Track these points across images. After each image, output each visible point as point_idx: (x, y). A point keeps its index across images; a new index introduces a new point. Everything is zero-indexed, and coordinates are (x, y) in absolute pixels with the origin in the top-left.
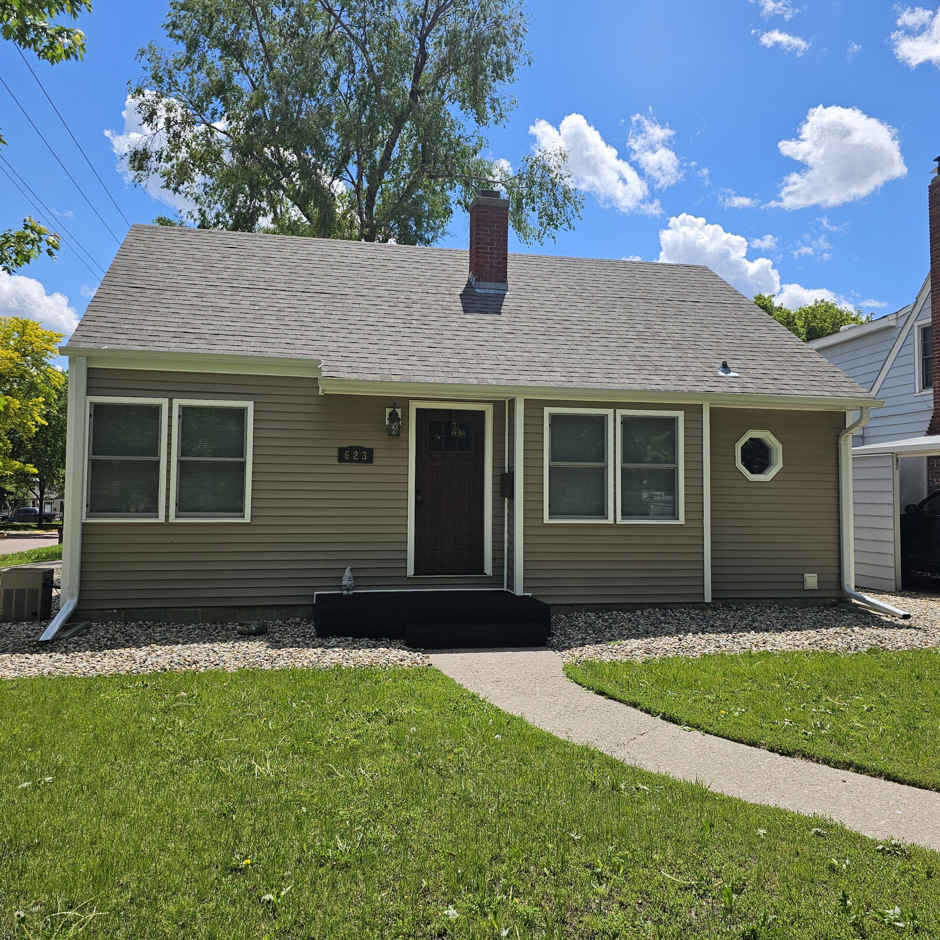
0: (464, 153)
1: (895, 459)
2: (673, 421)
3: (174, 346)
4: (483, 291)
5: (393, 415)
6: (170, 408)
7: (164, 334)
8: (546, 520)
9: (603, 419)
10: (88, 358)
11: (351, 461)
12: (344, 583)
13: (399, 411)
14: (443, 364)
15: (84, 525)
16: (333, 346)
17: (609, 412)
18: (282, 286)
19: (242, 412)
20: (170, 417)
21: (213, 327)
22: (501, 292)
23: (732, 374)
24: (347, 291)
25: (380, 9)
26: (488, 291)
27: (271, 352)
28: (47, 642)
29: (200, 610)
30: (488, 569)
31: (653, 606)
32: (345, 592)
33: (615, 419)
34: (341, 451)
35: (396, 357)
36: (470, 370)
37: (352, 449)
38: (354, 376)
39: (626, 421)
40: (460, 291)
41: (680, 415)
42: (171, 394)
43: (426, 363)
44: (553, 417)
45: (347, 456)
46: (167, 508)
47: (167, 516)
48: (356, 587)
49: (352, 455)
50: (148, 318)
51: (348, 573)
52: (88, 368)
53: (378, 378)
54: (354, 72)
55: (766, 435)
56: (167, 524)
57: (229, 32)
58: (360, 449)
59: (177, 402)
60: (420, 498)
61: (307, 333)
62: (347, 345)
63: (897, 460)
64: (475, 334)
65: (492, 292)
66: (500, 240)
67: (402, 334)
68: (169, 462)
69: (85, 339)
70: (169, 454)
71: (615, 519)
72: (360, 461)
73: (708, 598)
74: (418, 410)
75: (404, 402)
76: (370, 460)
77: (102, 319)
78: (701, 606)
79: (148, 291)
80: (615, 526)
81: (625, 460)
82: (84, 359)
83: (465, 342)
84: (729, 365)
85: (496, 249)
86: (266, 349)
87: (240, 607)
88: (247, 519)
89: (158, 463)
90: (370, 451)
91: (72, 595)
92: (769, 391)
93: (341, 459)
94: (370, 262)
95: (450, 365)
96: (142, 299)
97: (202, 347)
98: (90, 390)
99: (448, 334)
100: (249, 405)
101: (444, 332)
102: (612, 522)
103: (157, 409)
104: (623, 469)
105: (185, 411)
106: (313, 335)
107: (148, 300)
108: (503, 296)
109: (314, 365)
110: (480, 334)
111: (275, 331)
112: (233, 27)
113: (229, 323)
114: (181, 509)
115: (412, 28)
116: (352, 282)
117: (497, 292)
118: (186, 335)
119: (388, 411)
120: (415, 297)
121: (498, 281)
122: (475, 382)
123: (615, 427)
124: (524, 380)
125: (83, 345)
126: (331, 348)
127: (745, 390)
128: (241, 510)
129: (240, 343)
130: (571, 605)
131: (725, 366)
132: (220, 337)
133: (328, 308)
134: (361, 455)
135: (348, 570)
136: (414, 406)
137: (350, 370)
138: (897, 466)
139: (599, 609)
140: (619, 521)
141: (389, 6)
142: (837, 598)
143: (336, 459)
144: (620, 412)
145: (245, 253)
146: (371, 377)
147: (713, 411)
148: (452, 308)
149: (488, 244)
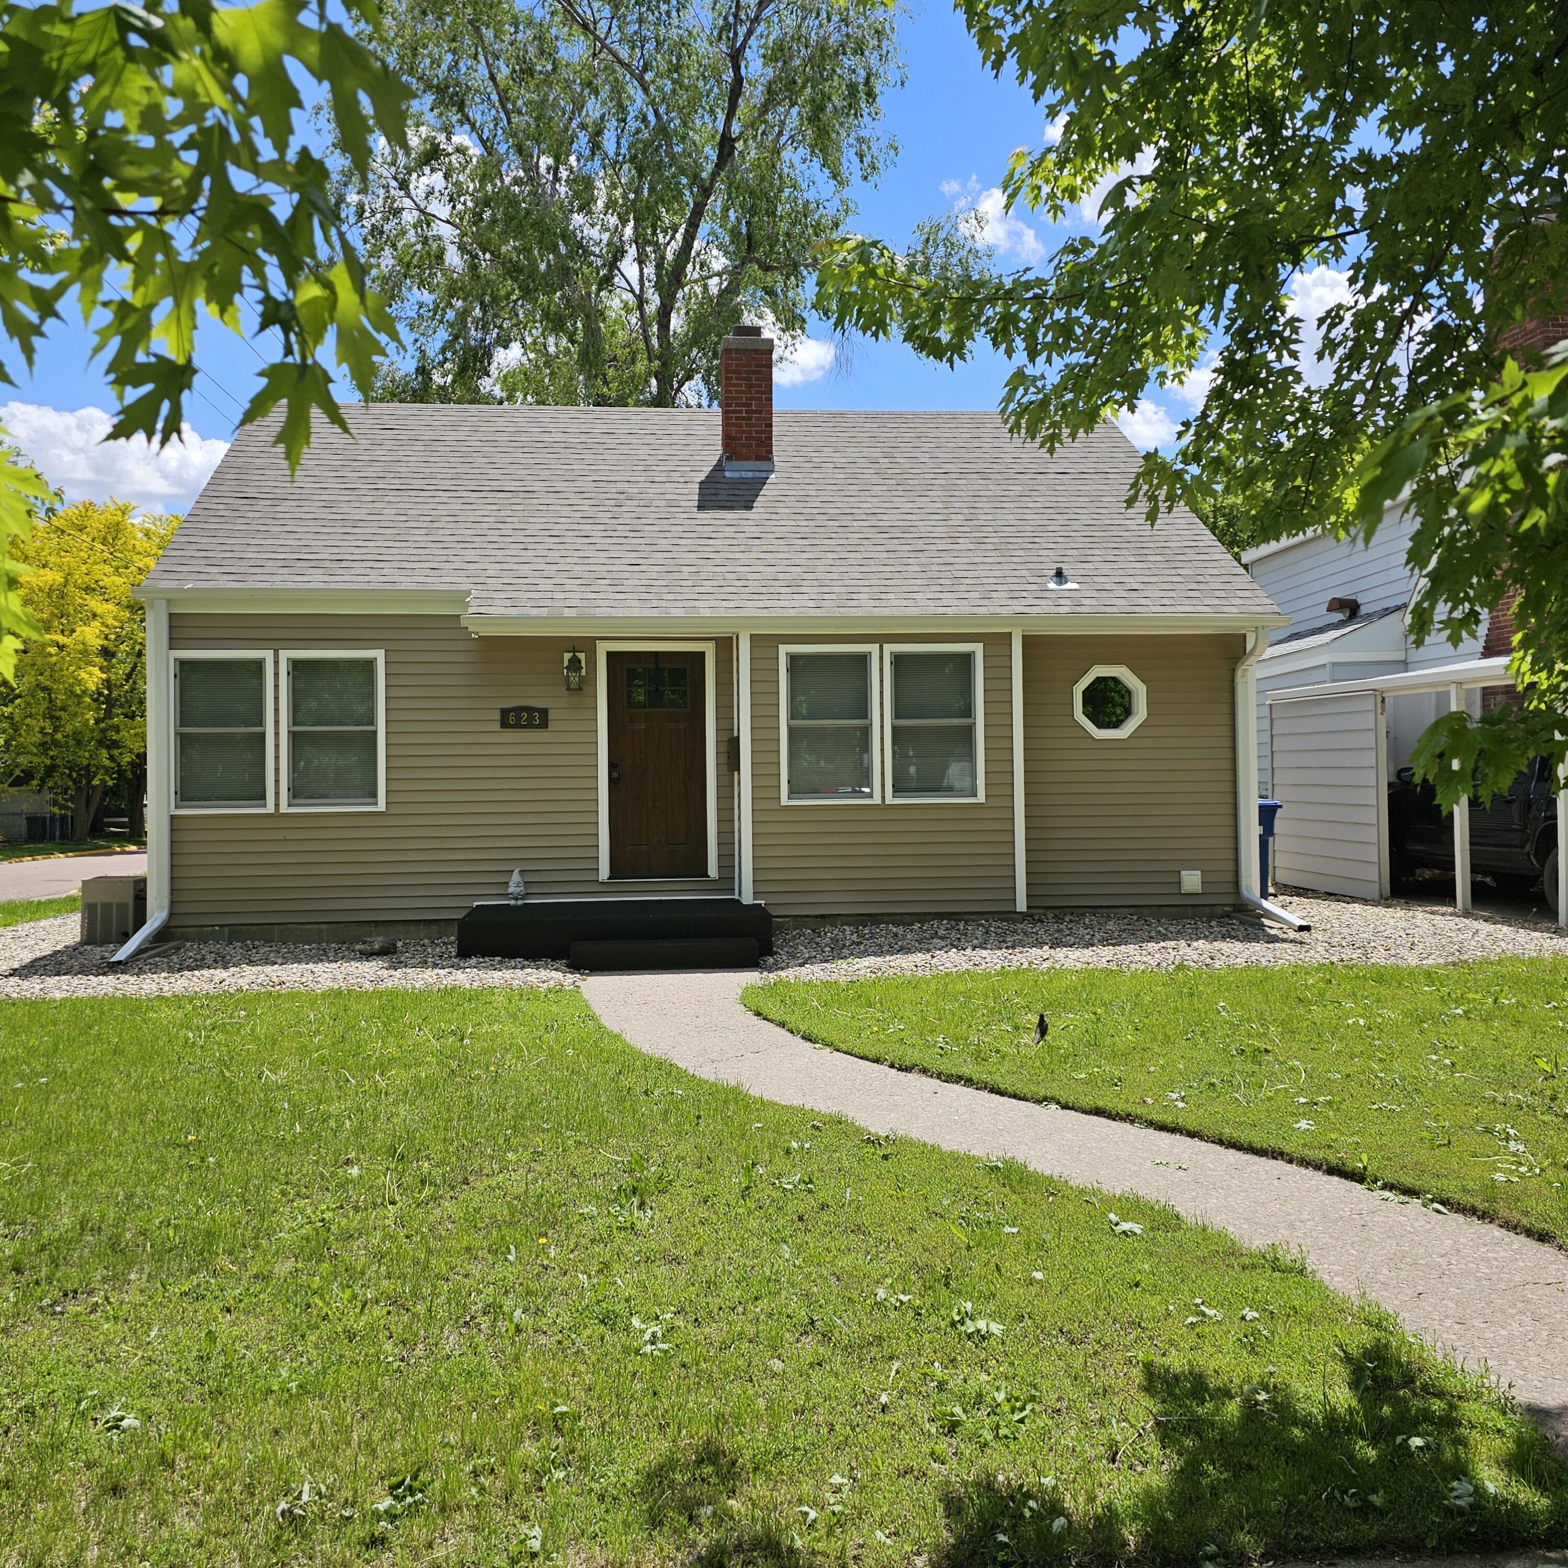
0: (818, 229)
1: (1379, 699)
2: (968, 658)
3: (282, 580)
4: (736, 475)
5: (575, 664)
6: (276, 663)
7: (270, 563)
8: (784, 801)
9: (863, 659)
10: (169, 600)
11: (518, 726)
12: (510, 890)
13: (582, 656)
14: (643, 589)
15: (173, 818)
16: (493, 570)
17: (873, 648)
18: (447, 484)
19: (370, 664)
20: (276, 675)
21: (336, 550)
22: (764, 475)
23: (1069, 586)
24: (537, 486)
25: (664, 17)
26: (744, 474)
27: (406, 583)
28: (119, 962)
29: (324, 927)
30: (713, 870)
31: (940, 916)
32: (512, 902)
33: (881, 658)
34: (505, 713)
35: (579, 581)
36: (679, 597)
37: (518, 710)
38: (513, 612)
39: (898, 660)
40: (702, 477)
41: (978, 649)
42: (276, 644)
43: (619, 589)
44: (793, 659)
45: (512, 719)
46: (277, 793)
47: (277, 805)
48: (527, 895)
49: (519, 718)
50: (254, 542)
51: (516, 877)
52: (171, 615)
53: (544, 612)
54: (624, 120)
55: (1121, 672)
56: (277, 815)
57: (444, 67)
58: (530, 710)
59: (284, 655)
60: (615, 775)
61: (463, 552)
62: (515, 567)
63: (1383, 701)
64: (703, 542)
65: (750, 475)
66: (760, 399)
67: (598, 547)
68: (277, 734)
69: (166, 575)
70: (277, 722)
71: (883, 797)
72: (530, 726)
73: (1022, 905)
74: (609, 654)
75: (588, 644)
76: (544, 724)
77: (194, 546)
78: (1010, 916)
79: (262, 502)
80: (883, 807)
81: (898, 713)
82: (164, 602)
83: (685, 555)
84: (1065, 572)
85: (756, 412)
86: (401, 579)
87: (376, 923)
88: (381, 806)
89: (263, 736)
90: (544, 713)
91: (160, 908)
92: (1115, 609)
93: (505, 724)
94: (584, 438)
95: (653, 590)
96: (250, 515)
97: (316, 580)
98: (174, 642)
99: (663, 544)
100: (379, 655)
101: (659, 541)
102: (878, 801)
103: (259, 665)
104: (894, 729)
105: (297, 666)
106: (470, 555)
107: (258, 515)
108: (763, 481)
109: (460, 597)
110: (711, 542)
111: (420, 551)
112: (449, 57)
113: (360, 543)
114: (296, 793)
115: (720, 38)
116: (547, 472)
117: (757, 474)
118: (299, 564)
119: (567, 656)
120: (633, 490)
121: (759, 458)
122: (681, 613)
123: (881, 669)
124: (751, 609)
125: (163, 585)
126: (490, 573)
127: (1079, 609)
128: (373, 794)
129: (368, 571)
130: (822, 916)
131: (1059, 574)
132: (343, 564)
133: (502, 513)
134: (531, 718)
135: (516, 873)
136: (602, 649)
137: (508, 602)
138: (1383, 709)
139: (860, 920)
140: (889, 800)
141: (678, 11)
142: (1233, 905)
143: (498, 724)
144: (889, 648)
145: (405, 435)
146: (535, 612)
147: (1028, 641)
148: (683, 504)
149: (743, 405)
